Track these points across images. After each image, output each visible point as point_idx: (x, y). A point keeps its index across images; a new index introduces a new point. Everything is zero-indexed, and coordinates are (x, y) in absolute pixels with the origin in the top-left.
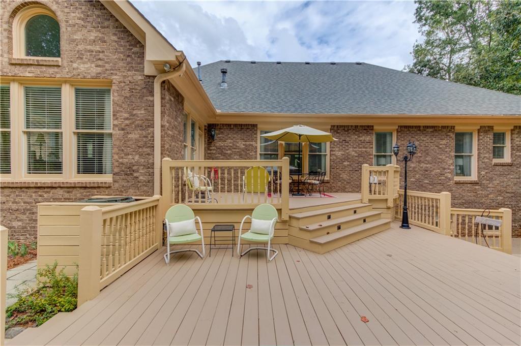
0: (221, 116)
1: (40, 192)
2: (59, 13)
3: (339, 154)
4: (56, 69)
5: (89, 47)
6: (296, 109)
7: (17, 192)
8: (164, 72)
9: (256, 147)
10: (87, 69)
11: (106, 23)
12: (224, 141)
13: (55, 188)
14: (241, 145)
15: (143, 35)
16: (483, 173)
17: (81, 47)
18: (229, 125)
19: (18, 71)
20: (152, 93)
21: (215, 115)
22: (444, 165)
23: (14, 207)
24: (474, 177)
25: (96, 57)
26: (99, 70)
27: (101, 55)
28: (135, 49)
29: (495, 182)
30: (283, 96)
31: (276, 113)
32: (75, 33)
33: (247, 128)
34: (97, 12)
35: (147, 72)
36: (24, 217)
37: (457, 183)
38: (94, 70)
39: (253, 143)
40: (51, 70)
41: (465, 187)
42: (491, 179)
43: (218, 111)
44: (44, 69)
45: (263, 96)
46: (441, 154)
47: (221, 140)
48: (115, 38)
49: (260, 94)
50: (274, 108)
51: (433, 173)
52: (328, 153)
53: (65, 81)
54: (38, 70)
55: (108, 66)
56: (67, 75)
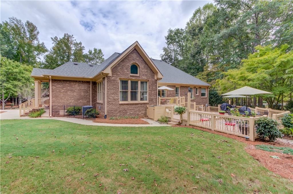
4: (139, 78)
5: (145, 73)
7: (131, 105)
10: (145, 78)
11: (148, 68)
13: (138, 104)
15: (157, 73)
17: (143, 73)
20: (156, 84)
23: (131, 109)
24: (193, 99)
25: (146, 75)
26: (147, 78)
27: (147, 75)
28: (153, 74)
32: (142, 70)
34: (147, 66)
35: (155, 79)
36: (133, 111)
40: (138, 78)
44: (137, 77)
48: (149, 71)
53: (140, 80)
54: (135, 78)
55: (148, 77)
56: (140, 79)
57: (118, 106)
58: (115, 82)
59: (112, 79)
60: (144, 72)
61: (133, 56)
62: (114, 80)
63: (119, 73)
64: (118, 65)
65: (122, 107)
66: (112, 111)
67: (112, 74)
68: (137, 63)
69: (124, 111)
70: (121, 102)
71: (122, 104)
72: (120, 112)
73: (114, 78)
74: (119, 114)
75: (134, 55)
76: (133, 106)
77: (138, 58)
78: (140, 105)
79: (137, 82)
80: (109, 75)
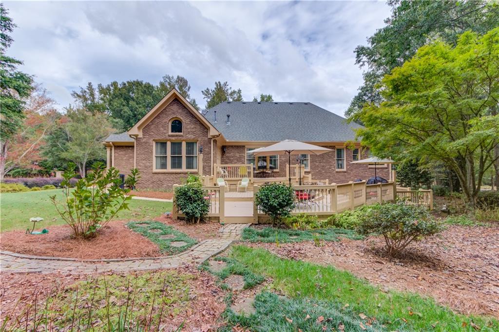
0: (228, 142)
1: (177, 175)
2: (183, 120)
3: (283, 159)
4: (182, 137)
5: (191, 130)
6: (263, 138)
8: (214, 137)
9: (245, 156)
10: (191, 137)
11: (197, 123)
12: (230, 153)
14: (237, 155)
15: (209, 128)
16: (348, 167)
17: (189, 130)
18: (232, 146)
19: (170, 138)
20: (210, 144)
21: (226, 142)
22: (331, 164)
23: (169, 179)
24: (345, 170)
25: (193, 133)
26: (195, 137)
27: (195, 132)
28: (205, 130)
29: (354, 171)
30: (258, 130)
31: (253, 141)
32: (186, 126)
33: (240, 147)
34: (194, 120)
35: (209, 137)
37: (337, 172)
38: (193, 137)
39: (243, 154)
40: (180, 137)
41: (340, 174)
42: (352, 170)
43: (227, 140)
44: (178, 137)
45: (248, 130)
46: (329, 159)
47: (228, 153)
48: (199, 127)
49: (247, 129)
50: (253, 138)
51: (326, 167)
52: (279, 158)
53: (184, 140)
54: (176, 137)
55: (197, 136)
56: (184, 138)
57: (151, 175)
58: (147, 145)
59: (144, 141)
60: (190, 128)
61: (172, 109)
62: (146, 143)
63: (152, 133)
64: (151, 123)
65: (156, 176)
66: (143, 182)
67: (143, 135)
68: (179, 116)
69: (158, 183)
70: (155, 170)
71: (156, 173)
72: (153, 182)
73: (145, 139)
74: (151, 186)
75: (175, 108)
76: (172, 176)
77: (180, 111)
78: (182, 174)
79: (180, 144)
80: (139, 137)
